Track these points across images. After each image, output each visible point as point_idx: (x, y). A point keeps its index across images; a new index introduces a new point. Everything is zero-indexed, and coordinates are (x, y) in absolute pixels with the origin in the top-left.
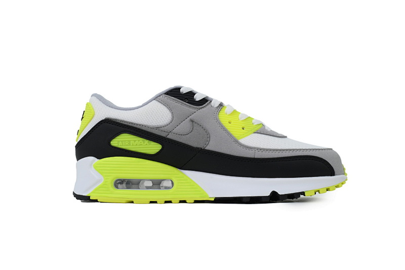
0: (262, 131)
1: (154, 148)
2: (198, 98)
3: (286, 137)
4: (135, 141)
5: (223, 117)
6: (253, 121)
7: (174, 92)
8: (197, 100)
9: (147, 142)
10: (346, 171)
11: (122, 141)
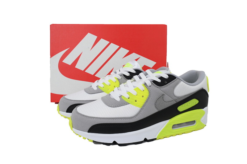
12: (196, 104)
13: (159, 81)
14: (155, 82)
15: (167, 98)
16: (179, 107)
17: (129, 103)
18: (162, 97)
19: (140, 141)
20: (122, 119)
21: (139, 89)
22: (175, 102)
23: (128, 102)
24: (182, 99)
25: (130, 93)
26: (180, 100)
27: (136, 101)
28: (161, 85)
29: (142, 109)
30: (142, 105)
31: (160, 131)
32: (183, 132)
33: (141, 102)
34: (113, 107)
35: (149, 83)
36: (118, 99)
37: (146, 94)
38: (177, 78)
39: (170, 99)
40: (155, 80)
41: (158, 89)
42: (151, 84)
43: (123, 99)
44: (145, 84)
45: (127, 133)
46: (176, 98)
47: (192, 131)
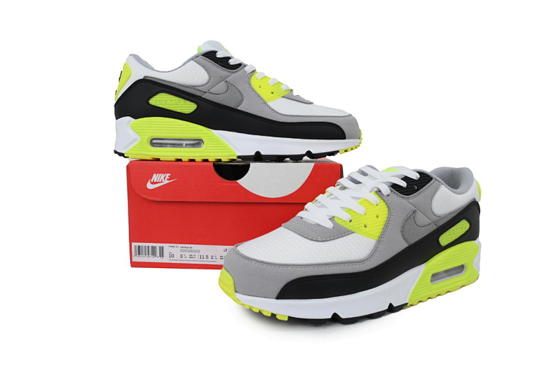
0: (290, 96)
1: (188, 107)
2: (232, 62)
3: (311, 103)
4: (171, 101)
5: (254, 82)
6: (282, 86)
7: (211, 55)
8: (231, 64)
9: (182, 101)
10: (362, 136)
11: (160, 100)
12: (467, 230)
13: (404, 184)
14: (395, 187)
15: (422, 219)
16: (442, 236)
17: (353, 230)
18: (412, 217)
19: (380, 310)
20: (346, 265)
21: (369, 202)
22: (436, 227)
23: (351, 228)
24: (445, 220)
25: (351, 210)
26: (443, 223)
27: (365, 227)
28: (408, 193)
29: (379, 241)
30: (379, 234)
31: (412, 289)
32: (447, 289)
33: (376, 227)
34: (322, 241)
35: (386, 190)
36: (329, 225)
37: (383, 210)
38: (433, 180)
39: (427, 221)
40: (397, 183)
41: (403, 200)
42: (389, 191)
43: (338, 225)
44: (379, 192)
45: (358, 293)
46: (437, 218)
47: (461, 287)
